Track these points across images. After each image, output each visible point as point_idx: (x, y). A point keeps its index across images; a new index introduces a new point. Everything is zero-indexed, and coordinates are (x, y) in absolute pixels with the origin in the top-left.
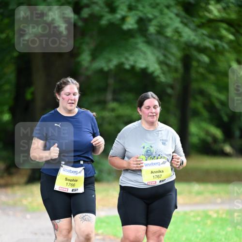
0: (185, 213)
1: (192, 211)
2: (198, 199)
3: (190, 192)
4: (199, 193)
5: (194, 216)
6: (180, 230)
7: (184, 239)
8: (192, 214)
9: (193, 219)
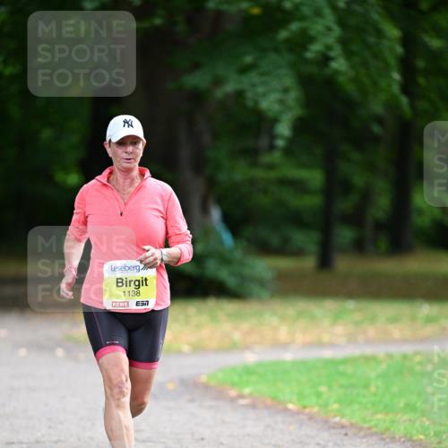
0: (405, 357)
1: (416, 353)
2: (429, 330)
3: (413, 319)
4: (430, 320)
5: (420, 363)
6: (395, 389)
7: (402, 405)
8: (418, 359)
9: (418, 368)
